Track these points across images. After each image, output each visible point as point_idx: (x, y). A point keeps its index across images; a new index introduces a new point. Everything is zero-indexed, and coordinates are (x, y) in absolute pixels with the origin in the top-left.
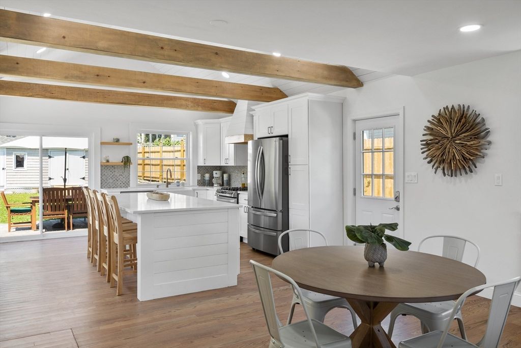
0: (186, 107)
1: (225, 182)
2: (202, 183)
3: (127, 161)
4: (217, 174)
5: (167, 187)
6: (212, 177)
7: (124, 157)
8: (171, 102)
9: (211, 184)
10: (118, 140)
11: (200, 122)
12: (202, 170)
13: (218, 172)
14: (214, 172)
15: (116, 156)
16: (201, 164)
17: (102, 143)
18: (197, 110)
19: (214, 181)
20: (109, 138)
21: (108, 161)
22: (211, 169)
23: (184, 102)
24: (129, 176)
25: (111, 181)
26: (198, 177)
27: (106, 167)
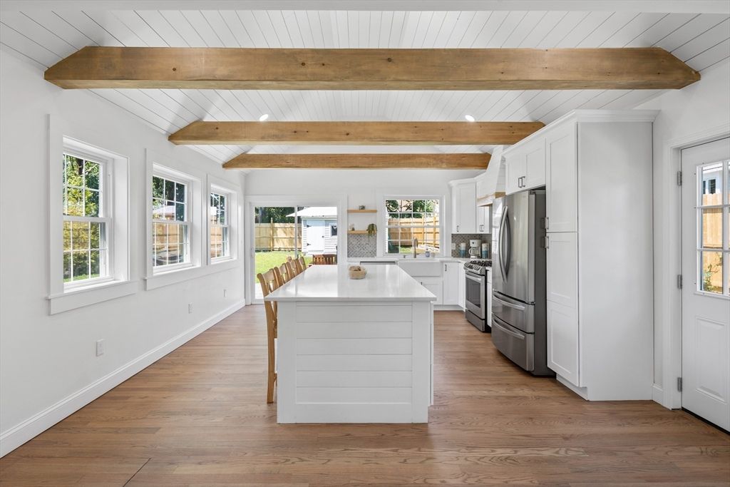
0: (427, 165)
1: (483, 253)
2: (457, 254)
3: (372, 229)
4: (474, 243)
5: (415, 257)
6: (468, 247)
7: (370, 226)
8: (408, 161)
9: (466, 255)
10: (363, 208)
11: (453, 183)
12: (457, 238)
13: (476, 241)
14: (471, 241)
15: (361, 224)
16: (455, 232)
17: (349, 212)
18: (441, 168)
19: (471, 252)
20: (355, 206)
21: (353, 229)
22: (466, 238)
23: (424, 160)
24: (376, 244)
25: (358, 250)
26: (452, 246)
27: (353, 234)
